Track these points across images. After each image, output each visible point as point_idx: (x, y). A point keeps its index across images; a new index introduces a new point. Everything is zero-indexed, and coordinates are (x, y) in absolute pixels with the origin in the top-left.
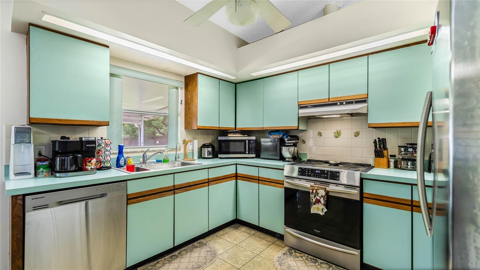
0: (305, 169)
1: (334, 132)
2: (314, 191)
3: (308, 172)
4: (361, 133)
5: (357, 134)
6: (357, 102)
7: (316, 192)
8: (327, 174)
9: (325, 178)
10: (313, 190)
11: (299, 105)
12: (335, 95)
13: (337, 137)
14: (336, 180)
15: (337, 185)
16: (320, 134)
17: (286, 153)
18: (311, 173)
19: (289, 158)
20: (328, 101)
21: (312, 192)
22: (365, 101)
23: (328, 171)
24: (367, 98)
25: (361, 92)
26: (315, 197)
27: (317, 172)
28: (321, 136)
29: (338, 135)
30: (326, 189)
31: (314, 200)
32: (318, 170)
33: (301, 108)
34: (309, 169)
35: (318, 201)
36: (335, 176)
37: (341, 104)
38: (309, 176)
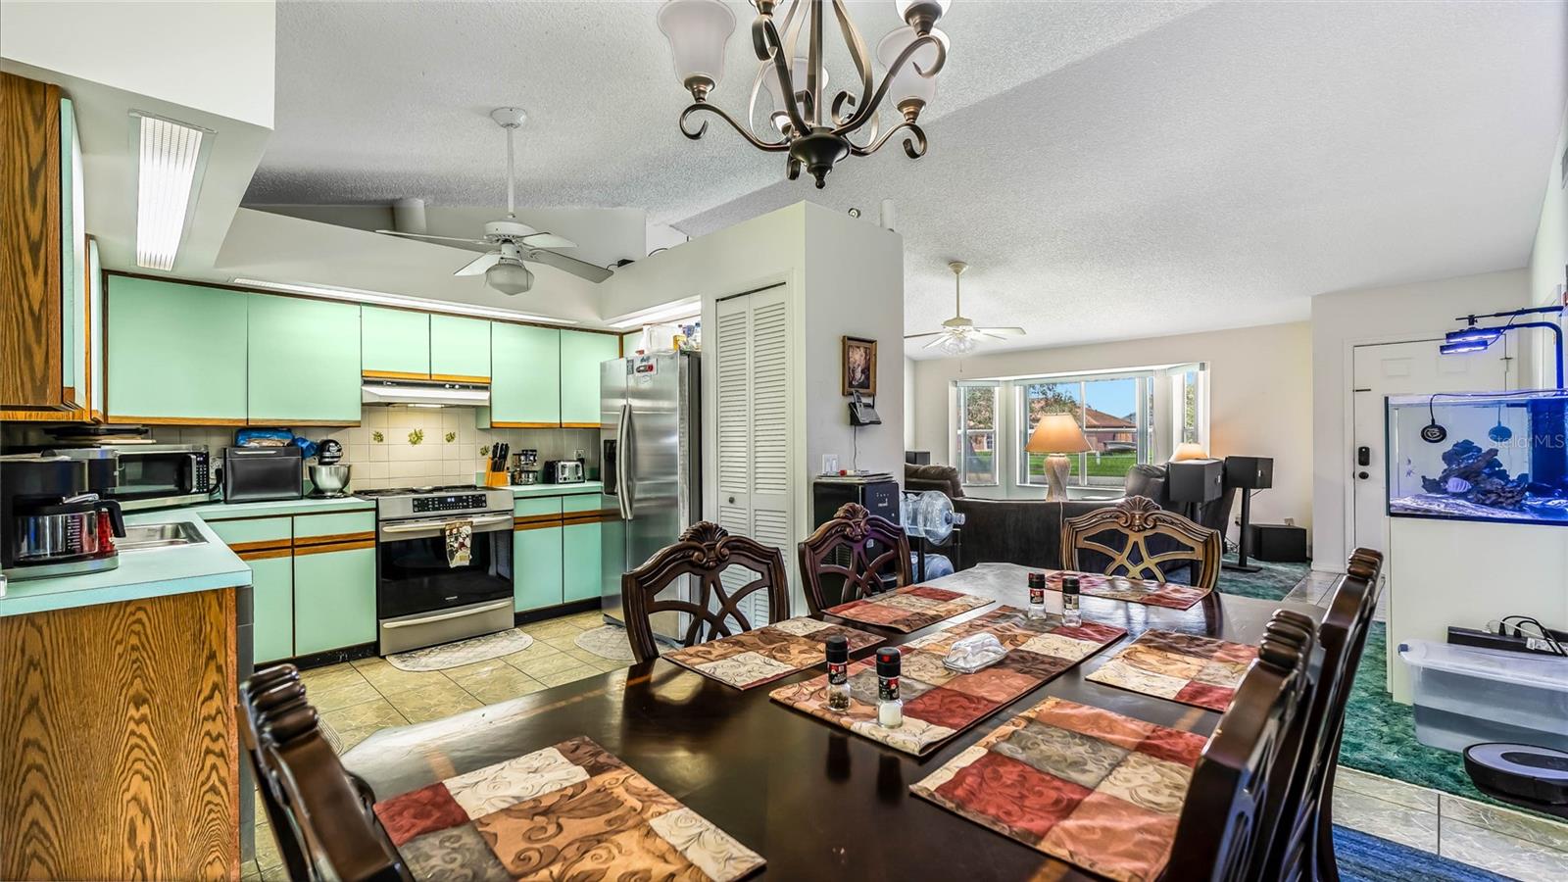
0: (427, 499)
1: (409, 433)
2: (455, 531)
3: (433, 504)
4: (457, 435)
5: (451, 438)
6: (476, 388)
7: (458, 530)
8: (467, 501)
9: (464, 507)
10: (451, 530)
11: (362, 377)
12: (440, 370)
13: (415, 443)
14: (482, 507)
15: (483, 514)
16: (379, 437)
17: (327, 478)
18: (439, 504)
19: (334, 490)
20: (428, 378)
21: (451, 534)
22: (485, 388)
23: (467, 496)
24: (490, 383)
25: (480, 372)
26: (456, 539)
27: (449, 500)
28: (382, 440)
29: (417, 438)
30: (472, 522)
31: (456, 545)
32: (451, 497)
33: (366, 383)
34: (433, 498)
35: (462, 545)
36: (479, 501)
37: (453, 387)
38: (434, 509)
